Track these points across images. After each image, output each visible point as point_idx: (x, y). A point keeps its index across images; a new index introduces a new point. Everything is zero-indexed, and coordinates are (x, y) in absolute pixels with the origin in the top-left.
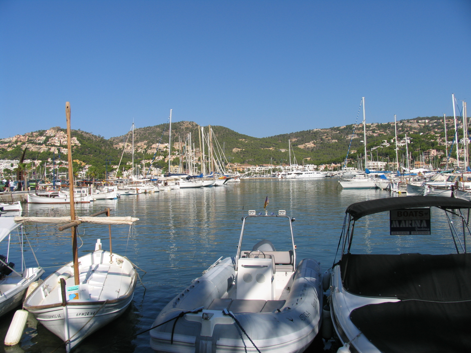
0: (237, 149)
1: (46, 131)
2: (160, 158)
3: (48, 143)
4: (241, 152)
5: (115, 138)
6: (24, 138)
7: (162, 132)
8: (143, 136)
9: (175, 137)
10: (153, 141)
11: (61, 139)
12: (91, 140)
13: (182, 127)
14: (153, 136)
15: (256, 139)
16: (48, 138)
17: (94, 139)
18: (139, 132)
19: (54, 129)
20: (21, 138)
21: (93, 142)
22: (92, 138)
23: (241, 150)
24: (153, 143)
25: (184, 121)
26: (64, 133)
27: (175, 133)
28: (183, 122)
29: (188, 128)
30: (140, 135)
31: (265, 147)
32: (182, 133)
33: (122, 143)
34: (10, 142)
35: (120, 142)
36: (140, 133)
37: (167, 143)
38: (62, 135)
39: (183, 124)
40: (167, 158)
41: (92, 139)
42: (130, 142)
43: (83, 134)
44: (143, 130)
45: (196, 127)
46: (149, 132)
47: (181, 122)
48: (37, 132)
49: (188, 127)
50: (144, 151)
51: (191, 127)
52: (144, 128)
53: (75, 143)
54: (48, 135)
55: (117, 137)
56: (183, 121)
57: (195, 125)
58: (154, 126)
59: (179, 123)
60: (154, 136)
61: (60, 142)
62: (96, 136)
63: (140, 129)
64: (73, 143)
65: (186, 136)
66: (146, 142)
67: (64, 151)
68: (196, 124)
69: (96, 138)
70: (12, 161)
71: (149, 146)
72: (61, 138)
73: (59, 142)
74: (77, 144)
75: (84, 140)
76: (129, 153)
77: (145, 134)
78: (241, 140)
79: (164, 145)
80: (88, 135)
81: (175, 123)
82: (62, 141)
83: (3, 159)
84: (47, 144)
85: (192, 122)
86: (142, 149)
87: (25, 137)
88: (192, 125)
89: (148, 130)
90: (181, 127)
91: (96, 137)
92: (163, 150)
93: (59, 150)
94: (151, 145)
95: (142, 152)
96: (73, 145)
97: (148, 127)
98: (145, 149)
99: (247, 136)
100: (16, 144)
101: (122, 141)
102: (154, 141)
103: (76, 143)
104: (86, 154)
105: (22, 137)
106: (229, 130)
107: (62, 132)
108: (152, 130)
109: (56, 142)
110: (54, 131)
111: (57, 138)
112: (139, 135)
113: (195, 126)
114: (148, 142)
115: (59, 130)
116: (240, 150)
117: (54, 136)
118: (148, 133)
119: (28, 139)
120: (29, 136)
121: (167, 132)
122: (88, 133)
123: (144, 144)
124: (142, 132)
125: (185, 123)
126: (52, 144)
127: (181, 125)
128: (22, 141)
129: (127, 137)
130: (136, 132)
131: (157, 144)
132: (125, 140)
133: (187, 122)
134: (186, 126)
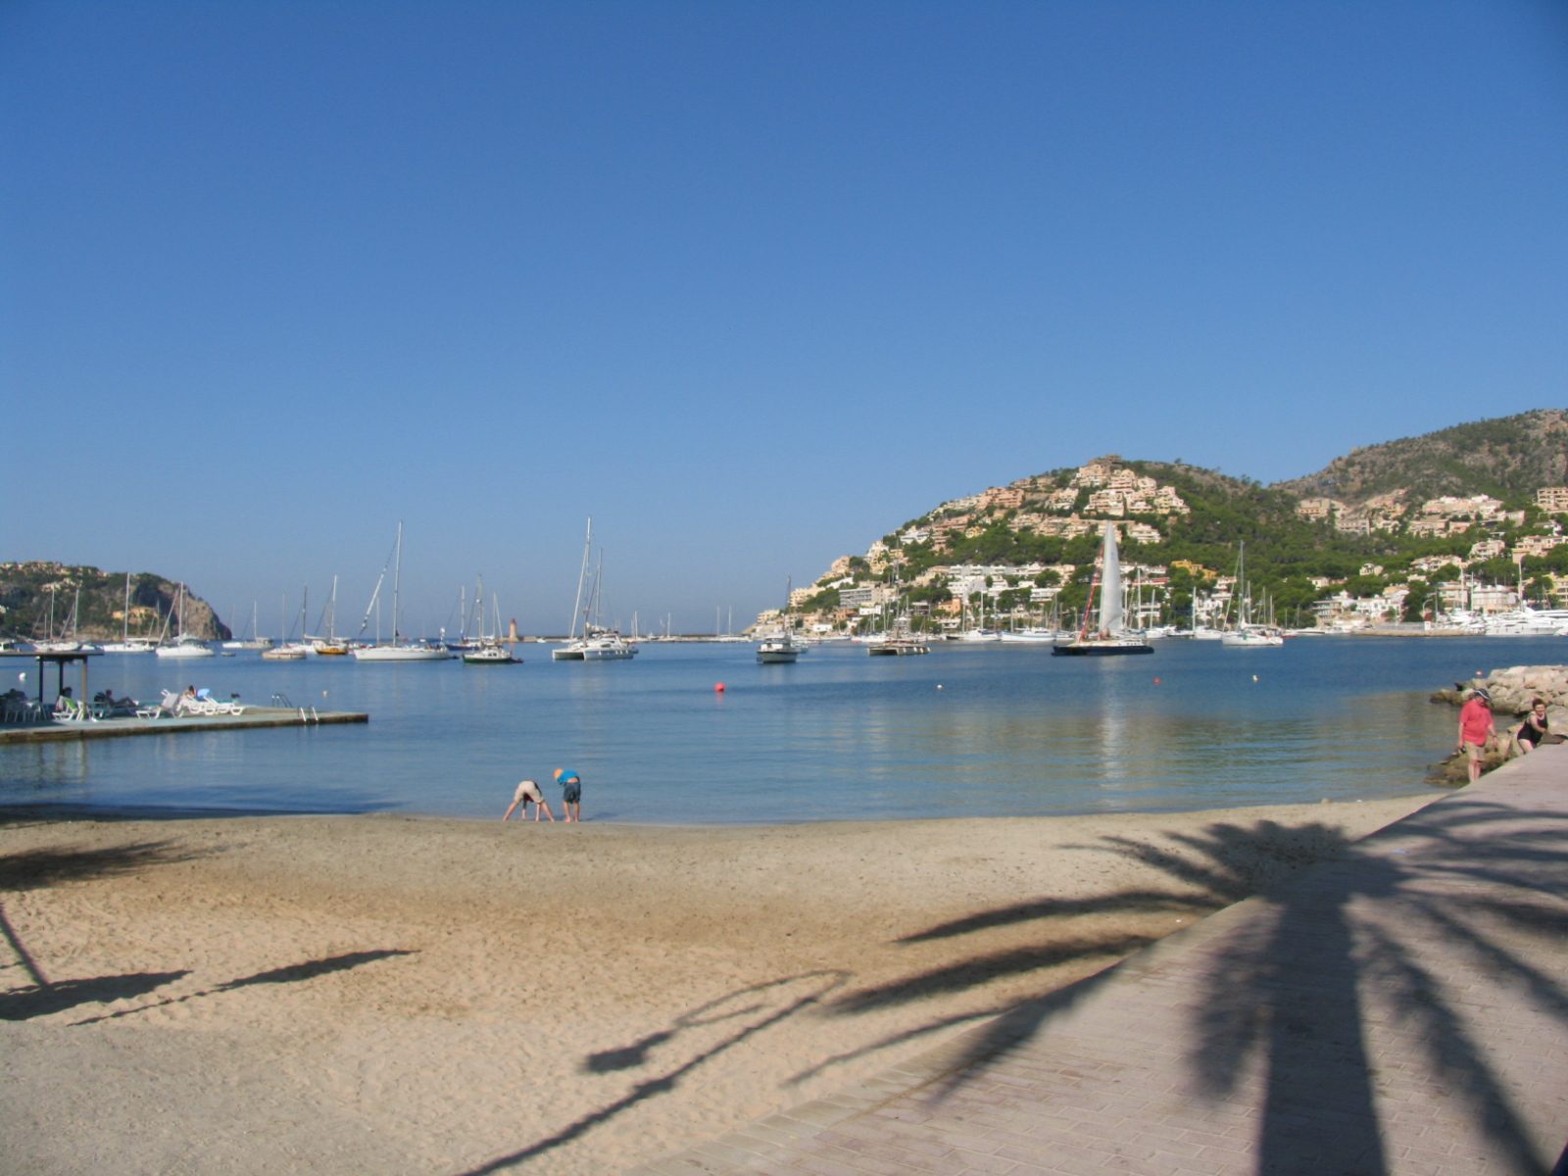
1: (1077, 470)
2: (1489, 546)
3: (1087, 508)
5: (1285, 484)
6: (1011, 496)
7: (1456, 456)
8: (1384, 472)
9: (1510, 469)
10: (1428, 490)
11: (1126, 495)
12: (1219, 494)
13: (1532, 434)
14: (1426, 472)
16: (1085, 493)
17: (1230, 491)
18: (1368, 460)
19: (1100, 461)
20: (1002, 496)
21: (1225, 500)
24: (1428, 497)
25: (1540, 411)
26: (1132, 473)
27: (1507, 456)
28: (1534, 414)
29: (1557, 435)
30: (1372, 472)
33: (1311, 502)
34: (971, 510)
35: (1305, 497)
36: (1373, 463)
37: (1479, 494)
38: (1127, 480)
39: (1535, 423)
40: (1521, 547)
41: (1223, 491)
42: (1338, 494)
43: (1191, 474)
44: (1383, 453)
46: (1406, 456)
47: (1526, 413)
48: (1046, 475)
49: (1557, 430)
50: (1395, 526)
52: (1386, 446)
53: (1171, 507)
54: (1085, 483)
55: (1292, 481)
56: (1534, 411)
58: (1425, 436)
59: (1519, 418)
60: (1428, 472)
61: (1125, 504)
62: (1233, 480)
63: (1371, 448)
64: (1163, 506)
65: (1554, 466)
66: (1401, 492)
67: (1141, 532)
69: (1236, 487)
70: (987, 568)
71: (1413, 509)
72: (1127, 490)
73: (1121, 505)
74: (1178, 510)
75: (1198, 493)
76: (1353, 533)
77: (1392, 465)
79: (1470, 502)
80: (1207, 477)
81: (1504, 421)
82: (1129, 500)
83: (961, 564)
84: (1085, 512)
86: (1386, 517)
87: (1013, 492)
89: (1403, 451)
90: (1530, 431)
91: (1233, 483)
92: (1496, 517)
93: (1123, 529)
94: (1421, 505)
95: (1390, 531)
96: (1166, 512)
97: (1399, 441)
98: (1399, 519)
100: (991, 515)
101: (1309, 494)
102: (1431, 488)
103: (1174, 504)
104: (1208, 542)
105: (1006, 495)
107: (1126, 472)
108: (1418, 450)
109: (1111, 504)
110: (1100, 470)
111: (1113, 492)
112: (1368, 470)
114: (1407, 493)
115: (1117, 464)
117: (1105, 486)
118: (1403, 461)
119: (1024, 498)
120: (1026, 490)
121: (1477, 456)
122: (1207, 470)
123: (1395, 502)
124: (1381, 461)
125: (1542, 415)
126: (1100, 511)
127: (1527, 427)
128: (1007, 505)
129: (1329, 478)
130: (1357, 459)
131: (1442, 499)
132: (1322, 491)
133: (1552, 413)
134: (1549, 428)
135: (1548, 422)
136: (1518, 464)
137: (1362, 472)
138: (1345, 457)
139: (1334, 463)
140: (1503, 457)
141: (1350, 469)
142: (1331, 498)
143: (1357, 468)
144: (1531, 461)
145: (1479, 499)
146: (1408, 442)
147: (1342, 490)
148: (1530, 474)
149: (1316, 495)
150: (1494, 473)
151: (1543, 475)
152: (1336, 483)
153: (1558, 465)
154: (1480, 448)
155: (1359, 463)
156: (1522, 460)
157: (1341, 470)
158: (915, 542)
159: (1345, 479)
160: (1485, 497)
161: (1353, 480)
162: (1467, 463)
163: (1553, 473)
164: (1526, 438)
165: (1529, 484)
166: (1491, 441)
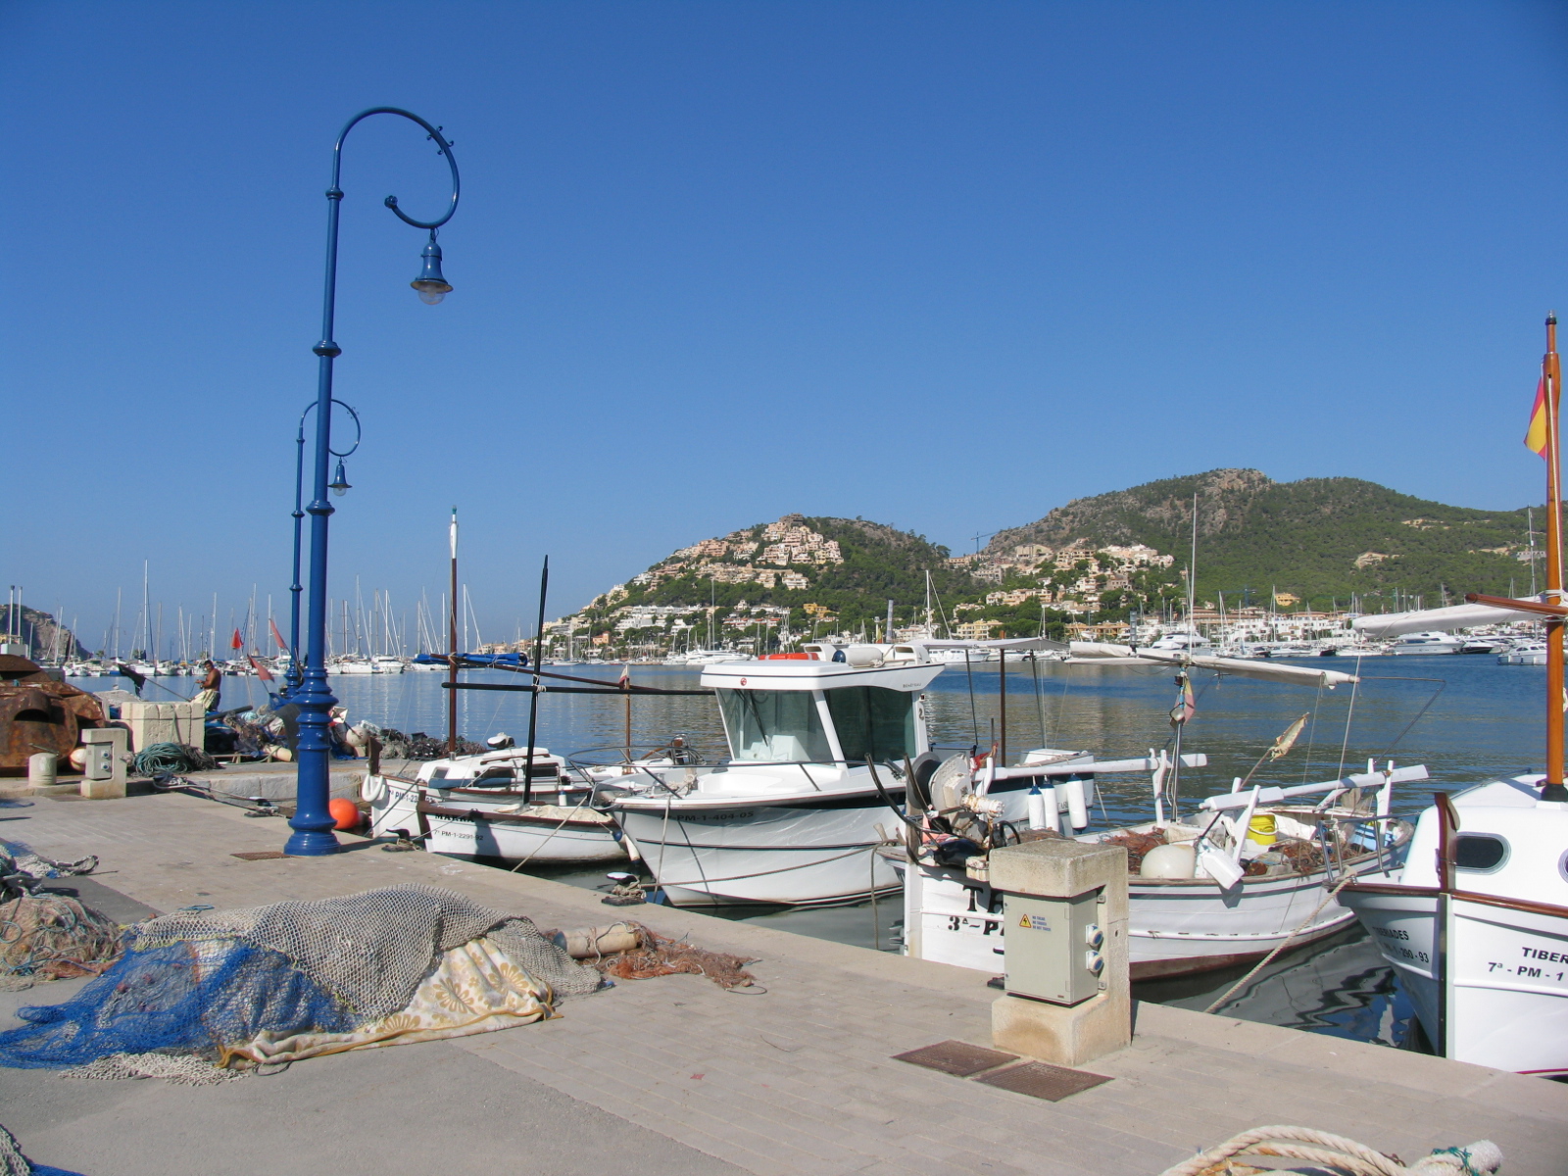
0: (1374, 555)
1: (767, 527)
3: (760, 559)
4: (1383, 565)
6: (717, 547)
7: (1141, 509)
11: (793, 549)
13: (1208, 490)
14: (1109, 524)
15: (1474, 515)
16: (763, 545)
17: (894, 544)
18: (1079, 511)
19: (785, 520)
20: (711, 547)
21: (887, 551)
22: (888, 539)
23: (1383, 559)
25: (1222, 470)
26: (807, 529)
27: (1183, 510)
28: (1215, 474)
29: (1231, 491)
30: (1080, 521)
31: (1485, 545)
32: (1203, 508)
34: (688, 558)
36: (1083, 513)
37: (1138, 544)
38: (801, 535)
39: (1215, 481)
41: (890, 544)
43: (866, 529)
44: (1091, 505)
45: (1261, 486)
46: (1106, 508)
47: (1211, 471)
48: (750, 529)
49: (1232, 487)
51: (1243, 487)
52: (1096, 499)
53: (828, 559)
54: (767, 537)
56: (1217, 470)
57: (1260, 480)
58: (1126, 491)
59: (1205, 475)
61: (790, 558)
62: (901, 534)
63: (1084, 500)
64: (822, 557)
65: (1214, 519)
66: (1082, 540)
67: (792, 580)
68: (1263, 475)
69: (902, 540)
70: (661, 608)
72: (797, 544)
73: (787, 557)
74: (833, 561)
77: (1095, 516)
78: (1408, 522)
79: (1130, 550)
80: (879, 532)
81: (1191, 478)
82: (795, 552)
84: (757, 562)
85: (1250, 470)
87: (720, 543)
88: (1249, 479)
89: (1107, 503)
90: (1208, 488)
91: (899, 536)
93: (778, 579)
96: (822, 562)
97: (1108, 495)
99: (1445, 508)
100: (697, 562)
101: (1026, 541)
103: (832, 556)
104: (845, 588)
105: (714, 545)
106: (1377, 489)
107: (802, 528)
109: (780, 555)
110: (783, 527)
111: (784, 546)
112: (1076, 519)
113: (1256, 483)
114: (1086, 541)
115: (799, 521)
116: (1379, 557)
117: (780, 541)
118: (1102, 512)
119: (728, 548)
120: (730, 542)
121: (1158, 509)
122: (882, 525)
123: (1074, 550)
124: (1088, 511)
125: (1222, 474)
126: (769, 561)
127: (1206, 484)
129: (1045, 526)
130: (1071, 510)
131: (1109, 548)
132: (1037, 537)
133: (1231, 472)
134: (1225, 486)
135: (1227, 479)
136: (1189, 517)
137: (1072, 521)
138: (1062, 507)
139: (1051, 513)
140: (1179, 510)
141: (1064, 519)
142: (1042, 544)
143: (1070, 517)
145: (1137, 548)
146: (1114, 495)
147: (1053, 537)
149: (1031, 541)
150: (1169, 524)
151: (1204, 527)
152: (1049, 532)
153: (1217, 519)
154: (1164, 502)
155: (1073, 513)
157: (1056, 520)
158: (641, 584)
159: (1057, 527)
160: (1142, 546)
161: (1064, 529)
162: (1148, 515)
163: (1212, 525)
164: (1202, 494)
166: (1174, 496)
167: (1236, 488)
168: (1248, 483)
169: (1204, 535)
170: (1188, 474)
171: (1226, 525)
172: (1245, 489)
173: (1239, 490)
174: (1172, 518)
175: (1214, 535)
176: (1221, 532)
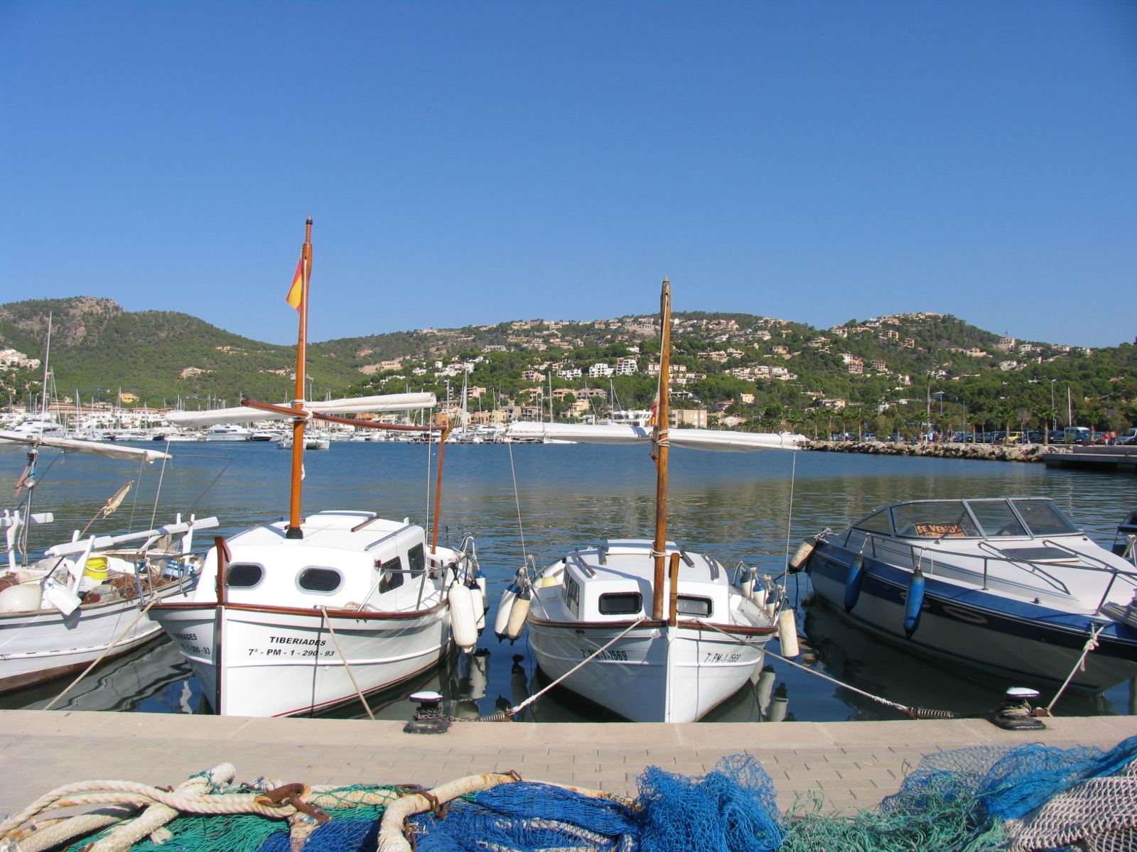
0: (196, 369)
4: (201, 377)
7: (15, 321)
13: (72, 312)
15: (265, 347)
23: (202, 373)
25: (84, 297)
28: (79, 300)
31: (270, 368)
32: (68, 325)
37: (11, 349)
39: (78, 305)
45: (115, 312)
47: (76, 297)
49: (92, 311)
51: (100, 312)
56: (81, 297)
57: (114, 308)
59: (68, 301)
65: (75, 334)
68: (117, 304)
78: (220, 348)
79: (4, 353)
81: (58, 301)
85: (107, 300)
88: (105, 306)
99: (246, 340)
106: (200, 323)
113: (111, 310)
116: (199, 371)
121: (29, 323)
125: (84, 301)
127: (71, 307)
133: (91, 300)
134: (86, 309)
135: (88, 305)
136: (56, 331)
144: (64, 330)
145: (10, 352)
148: (60, 338)
150: (38, 335)
151: (67, 340)
153: (78, 334)
154: (35, 318)
156: (59, 328)
160: (14, 351)
162: (20, 327)
163: (73, 339)
164: (67, 314)
165: (58, 345)
166: (44, 314)
167: (95, 312)
168: (105, 309)
169: (67, 346)
170: (57, 298)
171: (85, 339)
172: (101, 314)
173: (97, 314)
174: (41, 330)
175: (75, 346)
176: (81, 344)
